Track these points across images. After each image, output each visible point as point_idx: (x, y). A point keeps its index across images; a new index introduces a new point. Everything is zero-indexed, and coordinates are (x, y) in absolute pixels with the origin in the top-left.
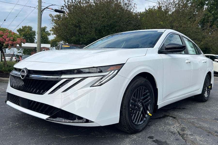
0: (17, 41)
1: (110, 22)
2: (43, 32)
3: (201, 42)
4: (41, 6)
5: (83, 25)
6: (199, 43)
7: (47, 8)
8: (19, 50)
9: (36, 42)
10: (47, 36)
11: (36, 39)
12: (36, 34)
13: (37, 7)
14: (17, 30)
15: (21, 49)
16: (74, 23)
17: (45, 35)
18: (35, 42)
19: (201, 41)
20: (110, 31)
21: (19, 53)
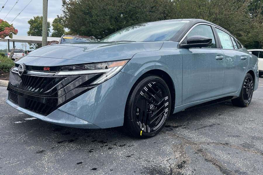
0: (4, 31)
1: (129, 8)
2: (59, 23)
3: (248, 34)
5: (94, 12)
6: (246, 34)
8: (31, 45)
10: (63, 28)
11: (51, 32)
14: (28, 22)
15: (33, 44)
16: (83, 9)
17: (61, 27)
18: (49, 35)
19: (249, 32)
20: (129, 19)
21: (31, 48)
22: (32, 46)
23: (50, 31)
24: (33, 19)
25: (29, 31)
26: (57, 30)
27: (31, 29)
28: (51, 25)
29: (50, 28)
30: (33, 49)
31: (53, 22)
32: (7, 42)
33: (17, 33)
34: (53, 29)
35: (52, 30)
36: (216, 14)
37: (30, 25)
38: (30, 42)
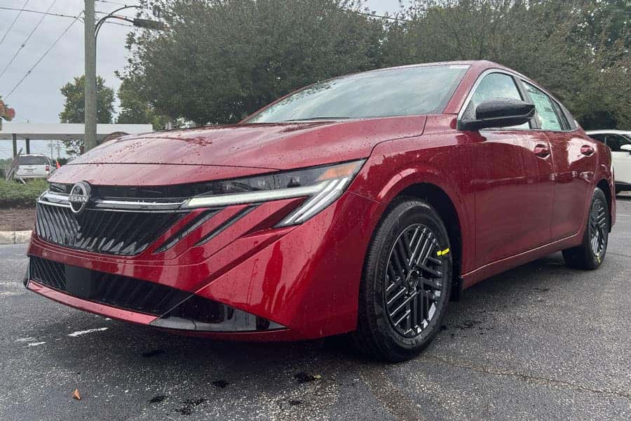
4: (95, 12)
7: (110, 16)
8: (68, 145)
9: (115, 119)
11: (115, 113)
12: (114, 97)
13: (83, 15)
14: (62, 90)
15: (75, 143)
18: (113, 119)
21: (69, 153)
22: (71, 148)
23: (113, 109)
24: (73, 83)
25: (64, 111)
26: (131, 105)
27: (68, 107)
28: (115, 96)
29: (113, 103)
30: (74, 155)
31: (121, 89)
32: (12, 141)
33: (14, 116)
34: (122, 106)
35: (117, 108)
36: (494, 51)
37: (66, 98)
38: (67, 139)
